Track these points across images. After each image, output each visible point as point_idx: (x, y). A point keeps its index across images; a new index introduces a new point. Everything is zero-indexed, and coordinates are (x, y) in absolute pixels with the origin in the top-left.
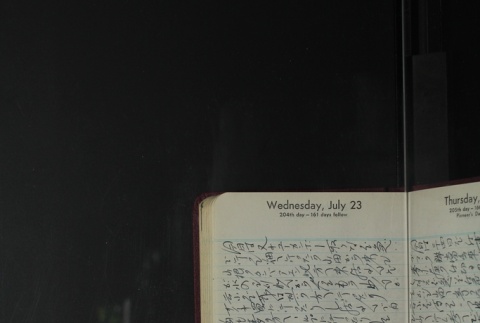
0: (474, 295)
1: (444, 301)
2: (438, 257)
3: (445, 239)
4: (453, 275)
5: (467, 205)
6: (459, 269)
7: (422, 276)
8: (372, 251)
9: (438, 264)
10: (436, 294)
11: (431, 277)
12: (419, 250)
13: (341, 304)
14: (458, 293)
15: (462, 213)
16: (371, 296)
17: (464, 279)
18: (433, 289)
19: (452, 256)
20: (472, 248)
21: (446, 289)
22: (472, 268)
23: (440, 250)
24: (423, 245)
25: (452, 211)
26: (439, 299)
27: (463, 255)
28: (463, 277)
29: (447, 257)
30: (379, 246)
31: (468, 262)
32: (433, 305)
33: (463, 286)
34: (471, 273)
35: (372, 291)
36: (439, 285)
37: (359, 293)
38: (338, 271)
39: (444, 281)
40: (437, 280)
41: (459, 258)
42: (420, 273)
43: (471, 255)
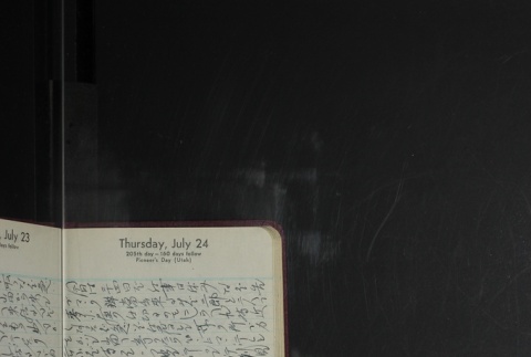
0: (159, 343)
1: (118, 349)
2: (110, 302)
3: (120, 284)
4: (132, 322)
5: (151, 250)
6: (139, 315)
7: (84, 321)
8: (37, 290)
9: (109, 309)
10: (108, 341)
11: (99, 323)
12: (79, 292)
13: (13, 349)
14: (138, 341)
15: (143, 257)
16: (36, 341)
17: (147, 326)
18: (102, 336)
19: (130, 302)
20: (157, 295)
21: (121, 336)
22: (158, 315)
23: (114, 294)
24: (88, 288)
25: (128, 254)
26: (111, 346)
27: (145, 301)
28: (145, 324)
29: (123, 302)
30: (41, 286)
31: (152, 309)
32: (102, 353)
33: (145, 334)
34: (154, 321)
35: (36, 336)
36: (111, 331)
37: (27, 337)
38: (11, 311)
39: (118, 328)
40: (109, 327)
41: (139, 304)
42: (82, 318)
43: (156, 302)
